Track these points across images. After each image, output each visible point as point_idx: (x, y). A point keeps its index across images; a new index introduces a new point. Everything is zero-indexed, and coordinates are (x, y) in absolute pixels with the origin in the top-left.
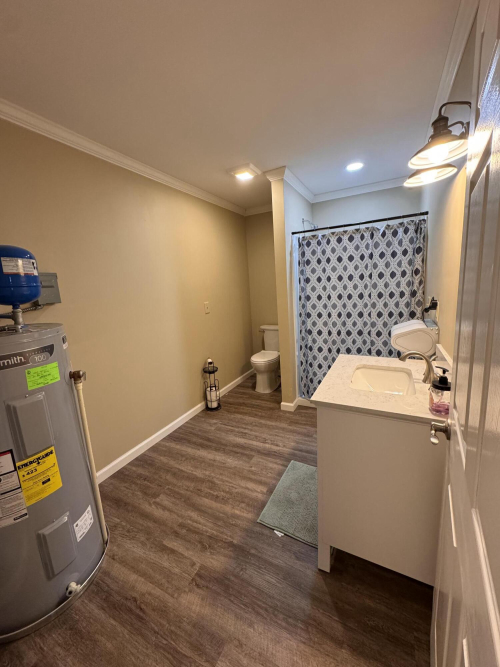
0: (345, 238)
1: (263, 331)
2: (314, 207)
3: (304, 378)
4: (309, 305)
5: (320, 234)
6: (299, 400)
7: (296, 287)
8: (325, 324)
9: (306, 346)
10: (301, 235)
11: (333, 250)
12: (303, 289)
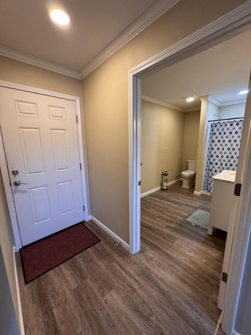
0: (235, 124)
1: (188, 162)
2: (220, 108)
3: (206, 183)
4: (213, 152)
5: (222, 122)
6: (202, 192)
7: (208, 144)
8: (220, 160)
9: (209, 169)
10: (213, 122)
11: (228, 129)
12: (210, 145)
